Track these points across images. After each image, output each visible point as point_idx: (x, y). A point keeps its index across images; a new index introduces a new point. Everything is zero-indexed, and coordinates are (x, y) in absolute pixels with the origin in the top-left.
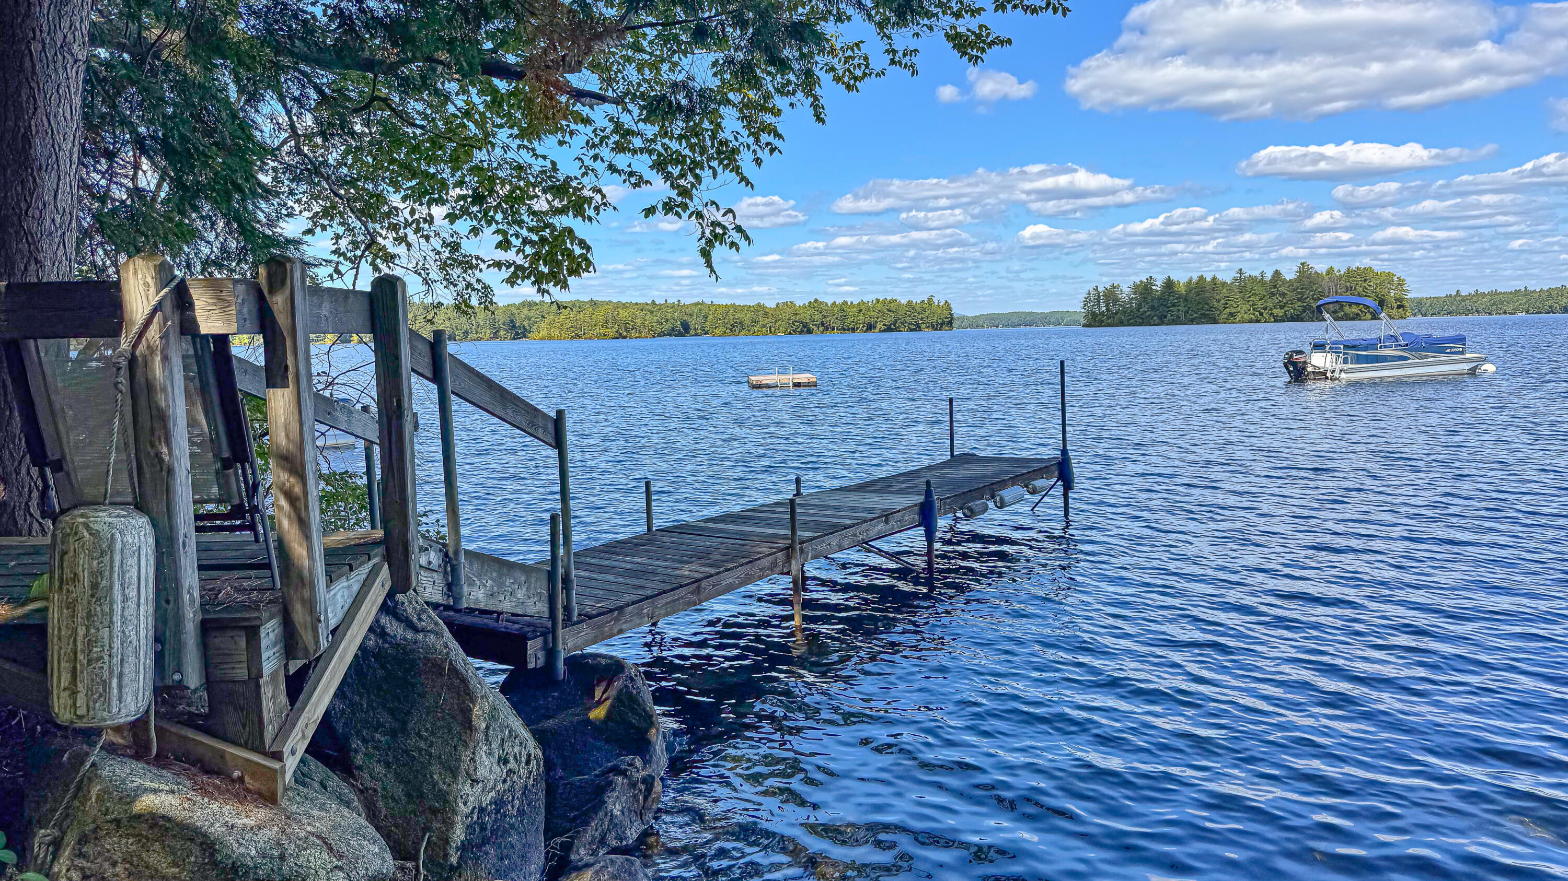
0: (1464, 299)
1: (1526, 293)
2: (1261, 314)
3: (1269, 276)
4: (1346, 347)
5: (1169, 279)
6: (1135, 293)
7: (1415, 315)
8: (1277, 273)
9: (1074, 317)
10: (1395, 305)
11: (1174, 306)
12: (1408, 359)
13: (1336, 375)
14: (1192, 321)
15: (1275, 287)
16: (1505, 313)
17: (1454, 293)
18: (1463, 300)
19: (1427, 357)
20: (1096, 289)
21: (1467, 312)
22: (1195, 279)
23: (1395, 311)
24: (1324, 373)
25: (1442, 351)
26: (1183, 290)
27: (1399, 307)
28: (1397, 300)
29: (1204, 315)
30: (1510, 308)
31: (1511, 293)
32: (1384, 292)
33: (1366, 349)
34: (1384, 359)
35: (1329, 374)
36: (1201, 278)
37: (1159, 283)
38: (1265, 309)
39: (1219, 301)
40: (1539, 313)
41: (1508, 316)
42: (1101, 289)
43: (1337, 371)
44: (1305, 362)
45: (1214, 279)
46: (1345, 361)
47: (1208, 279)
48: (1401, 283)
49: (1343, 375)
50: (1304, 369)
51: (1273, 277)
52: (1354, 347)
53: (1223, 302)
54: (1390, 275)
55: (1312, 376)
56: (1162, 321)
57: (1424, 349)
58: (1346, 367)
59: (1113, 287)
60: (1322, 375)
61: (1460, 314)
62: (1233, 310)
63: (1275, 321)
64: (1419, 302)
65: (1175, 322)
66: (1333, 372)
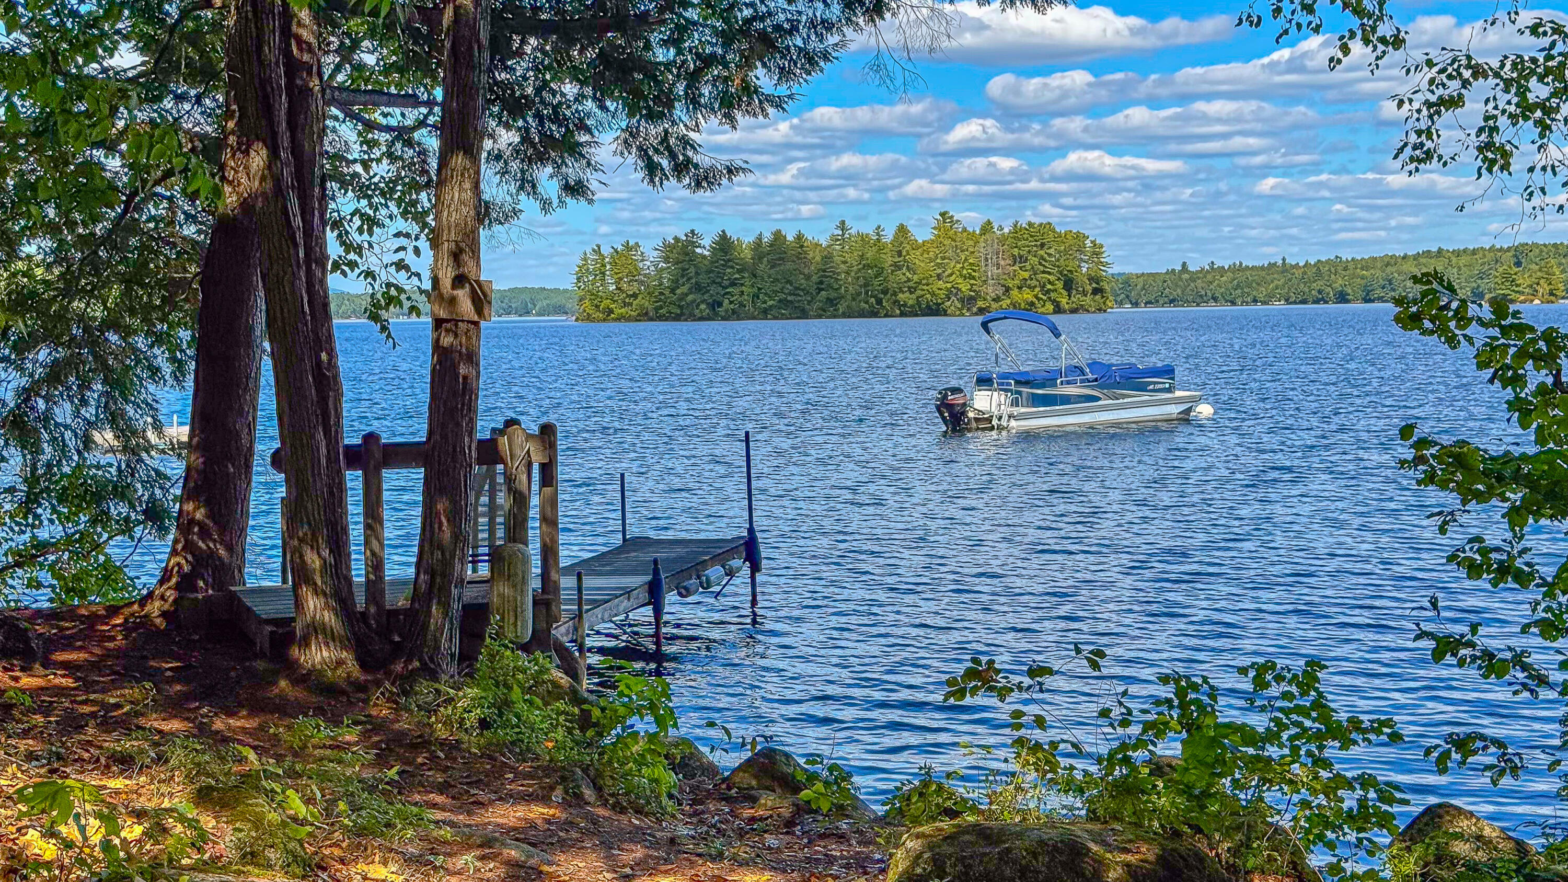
0: (1194, 277)
1: (1286, 269)
2: (879, 302)
3: (889, 235)
4: (1018, 383)
5: (723, 236)
6: (666, 260)
7: (1120, 304)
8: (902, 230)
9: (556, 300)
10: (1089, 288)
11: (733, 284)
12: (1098, 399)
13: (1004, 423)
14: (765, 314)
15: (900, 254)
16: (1255, 301)
17: (1178, 268)
18: (1193, 280)
19: (1124, 396)
20: (598, 251)
21: (1199, 300)
22: (767, 237)
23: (1088, 298)
24: (989, 420)
25: (1142, 388)
26: (747, 255)
27: (1096, 291)
28: (1091, 279)
29: (784, 303)
30: (1262, 293)
31: (1262, 268)
32: (1072, 265)
33: (1042, 386)
34: (1066, 400)
35: (995, 422)
36: (778, 235)
37: (707, 242)
38: (885, 292)
39: (808, 277)
40: (1304, 302)
41: (1259, 306)
42: (606, 251)
43: (1005, 418)
44: (964, 405)
45: (799, 237)
46: (1015, 403)
47: (790, 238)
48: (1097, 250)
49: (1013, 423)
50: (964, 413)
51: (896, 237)
52: (1027, 383)
53: (815, 278)
54: (1080, 237)
55: (974, 425)
56: (715, 312)
57: (1119, 386)
58: (1016, 411)
59: (627, 247)
60: (986, 422)
61: (1188, 303)
62: (833, 295)
63: (903, 314)
64: (1127, 281)
65: (735, 315)
66: (1000, 418)
